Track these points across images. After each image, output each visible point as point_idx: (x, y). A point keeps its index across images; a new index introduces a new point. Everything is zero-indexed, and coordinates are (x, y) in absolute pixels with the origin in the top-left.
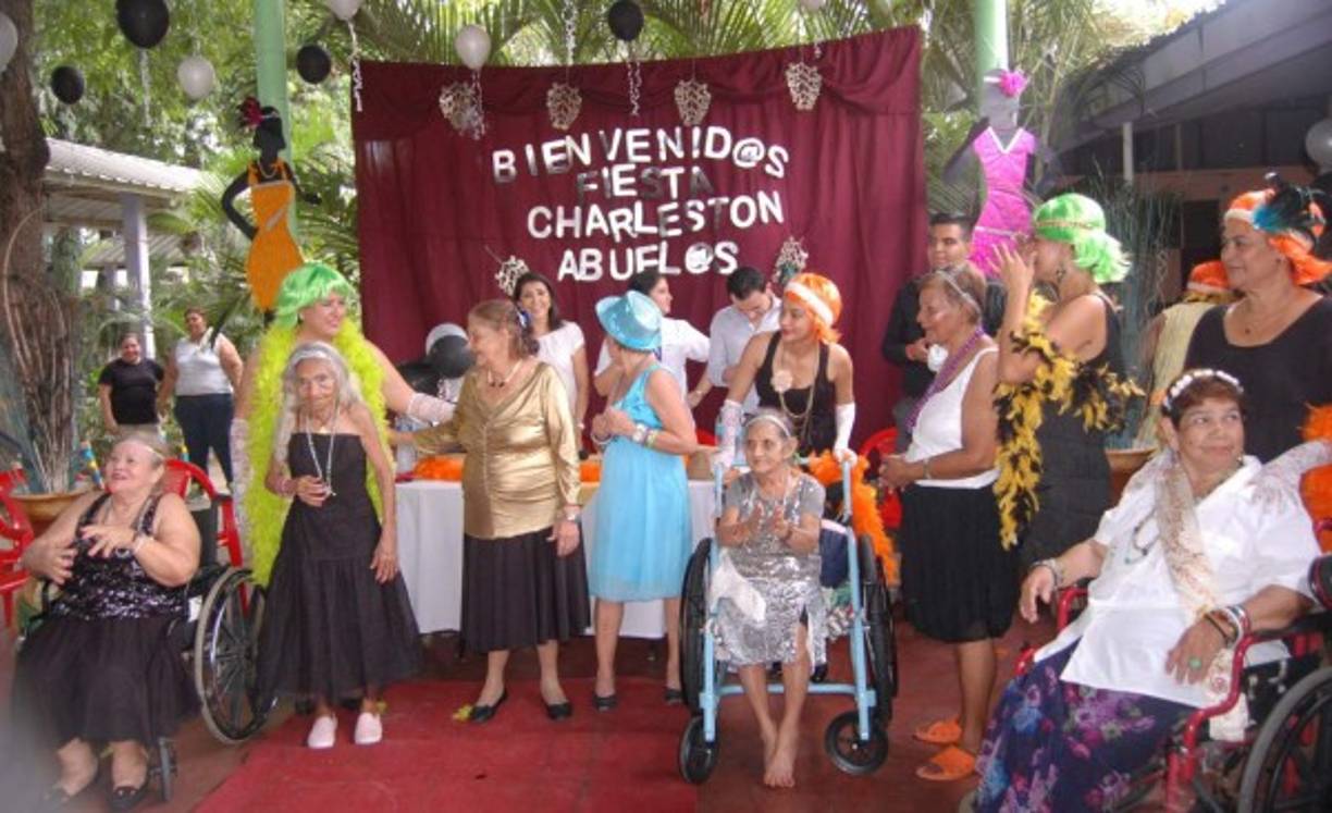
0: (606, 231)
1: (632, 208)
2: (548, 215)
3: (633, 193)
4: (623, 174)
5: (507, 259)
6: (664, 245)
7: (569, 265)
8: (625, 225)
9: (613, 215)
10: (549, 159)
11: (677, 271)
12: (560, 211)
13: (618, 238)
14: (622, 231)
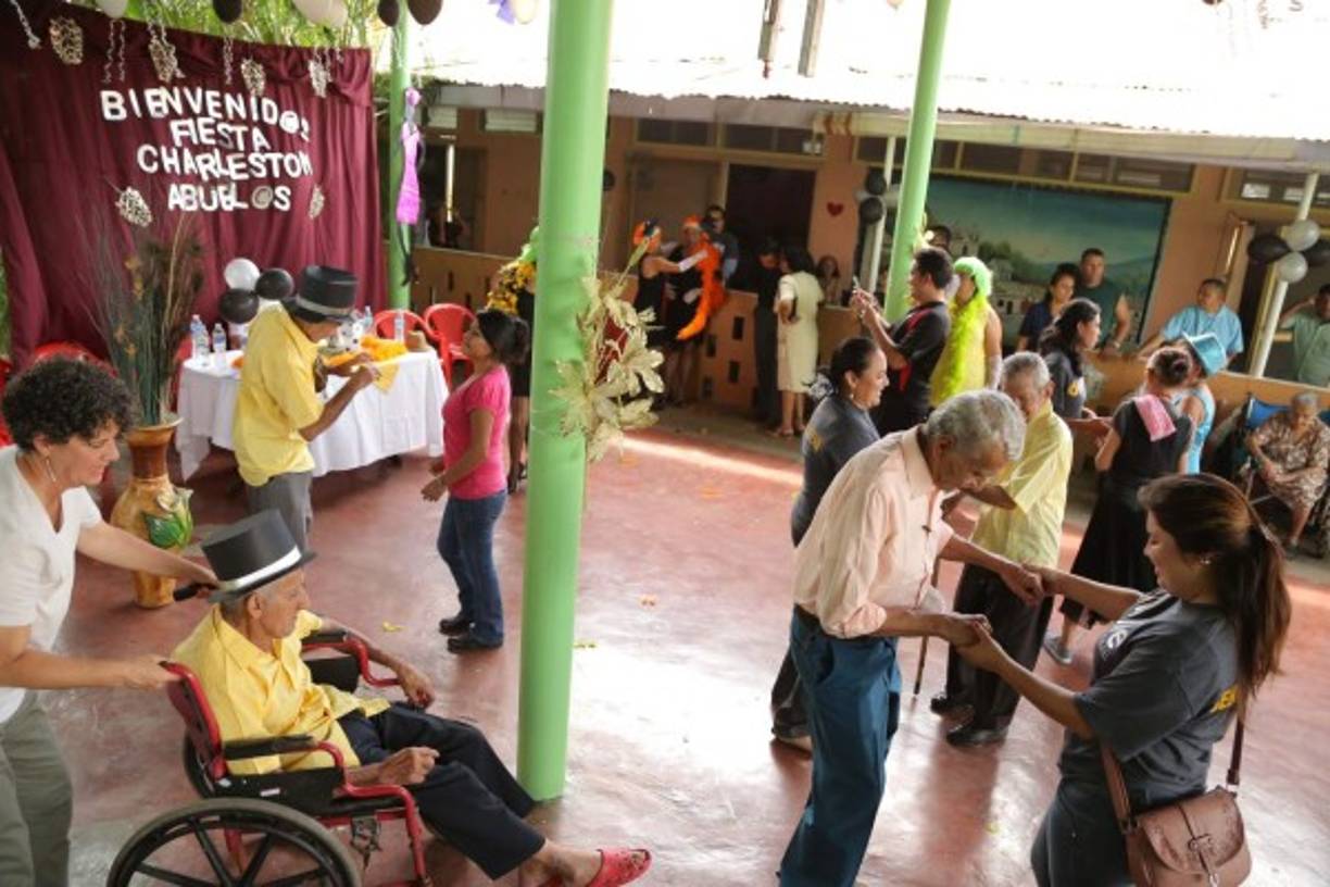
0: (196, 172)
1: (213, 154)
2: (155, 153)
3: (212, 142)
4: (207, 126)
5: (124, 189)
6: (234, 186)
7: (175, 197)
8: (210, 166)
9: (200, 158)
10: (151, 105)
11: (244, 206)
12: (164, 150)
13: (205, 177)
14: (209, 173)
